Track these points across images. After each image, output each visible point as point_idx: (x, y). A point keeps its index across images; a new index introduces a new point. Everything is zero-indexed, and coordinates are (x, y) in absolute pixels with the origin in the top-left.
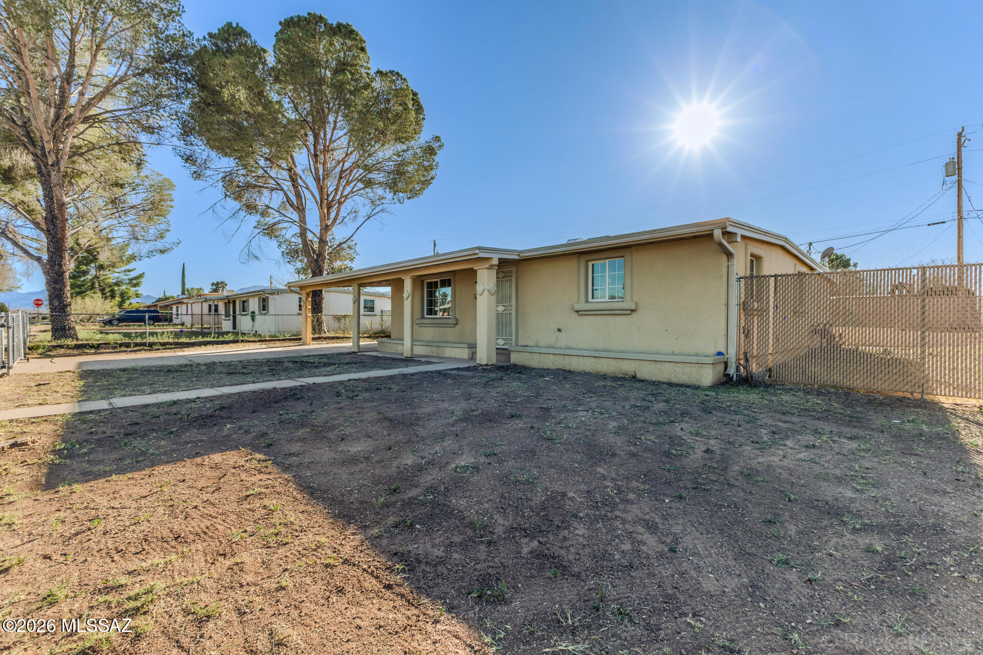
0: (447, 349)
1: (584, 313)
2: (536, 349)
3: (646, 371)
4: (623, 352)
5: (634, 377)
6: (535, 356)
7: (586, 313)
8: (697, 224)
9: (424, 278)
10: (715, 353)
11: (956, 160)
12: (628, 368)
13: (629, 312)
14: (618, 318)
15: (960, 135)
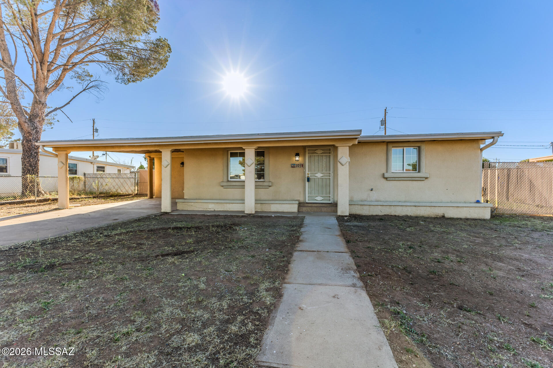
0: (272, 205)
1: (391, 179)
2: (366, 203)
3: (451, 213)
4: (419, 202)
5: (443, 217)
6: (366, 208)
7: (393, 179)
8: (484, 132)
9: (228, 149)
10: (475, 201)
11: (384, 119)
12: (438, 212)
13: (424, 179)
14: (415, 182)
15: (385, 110)
